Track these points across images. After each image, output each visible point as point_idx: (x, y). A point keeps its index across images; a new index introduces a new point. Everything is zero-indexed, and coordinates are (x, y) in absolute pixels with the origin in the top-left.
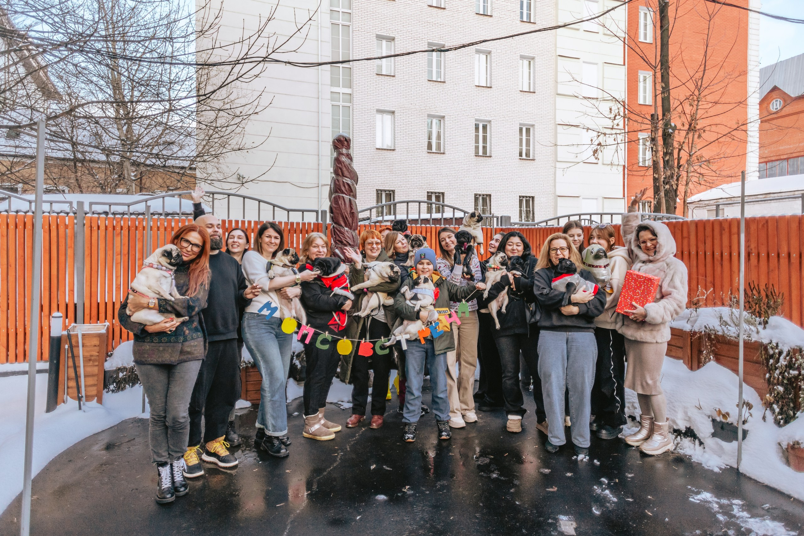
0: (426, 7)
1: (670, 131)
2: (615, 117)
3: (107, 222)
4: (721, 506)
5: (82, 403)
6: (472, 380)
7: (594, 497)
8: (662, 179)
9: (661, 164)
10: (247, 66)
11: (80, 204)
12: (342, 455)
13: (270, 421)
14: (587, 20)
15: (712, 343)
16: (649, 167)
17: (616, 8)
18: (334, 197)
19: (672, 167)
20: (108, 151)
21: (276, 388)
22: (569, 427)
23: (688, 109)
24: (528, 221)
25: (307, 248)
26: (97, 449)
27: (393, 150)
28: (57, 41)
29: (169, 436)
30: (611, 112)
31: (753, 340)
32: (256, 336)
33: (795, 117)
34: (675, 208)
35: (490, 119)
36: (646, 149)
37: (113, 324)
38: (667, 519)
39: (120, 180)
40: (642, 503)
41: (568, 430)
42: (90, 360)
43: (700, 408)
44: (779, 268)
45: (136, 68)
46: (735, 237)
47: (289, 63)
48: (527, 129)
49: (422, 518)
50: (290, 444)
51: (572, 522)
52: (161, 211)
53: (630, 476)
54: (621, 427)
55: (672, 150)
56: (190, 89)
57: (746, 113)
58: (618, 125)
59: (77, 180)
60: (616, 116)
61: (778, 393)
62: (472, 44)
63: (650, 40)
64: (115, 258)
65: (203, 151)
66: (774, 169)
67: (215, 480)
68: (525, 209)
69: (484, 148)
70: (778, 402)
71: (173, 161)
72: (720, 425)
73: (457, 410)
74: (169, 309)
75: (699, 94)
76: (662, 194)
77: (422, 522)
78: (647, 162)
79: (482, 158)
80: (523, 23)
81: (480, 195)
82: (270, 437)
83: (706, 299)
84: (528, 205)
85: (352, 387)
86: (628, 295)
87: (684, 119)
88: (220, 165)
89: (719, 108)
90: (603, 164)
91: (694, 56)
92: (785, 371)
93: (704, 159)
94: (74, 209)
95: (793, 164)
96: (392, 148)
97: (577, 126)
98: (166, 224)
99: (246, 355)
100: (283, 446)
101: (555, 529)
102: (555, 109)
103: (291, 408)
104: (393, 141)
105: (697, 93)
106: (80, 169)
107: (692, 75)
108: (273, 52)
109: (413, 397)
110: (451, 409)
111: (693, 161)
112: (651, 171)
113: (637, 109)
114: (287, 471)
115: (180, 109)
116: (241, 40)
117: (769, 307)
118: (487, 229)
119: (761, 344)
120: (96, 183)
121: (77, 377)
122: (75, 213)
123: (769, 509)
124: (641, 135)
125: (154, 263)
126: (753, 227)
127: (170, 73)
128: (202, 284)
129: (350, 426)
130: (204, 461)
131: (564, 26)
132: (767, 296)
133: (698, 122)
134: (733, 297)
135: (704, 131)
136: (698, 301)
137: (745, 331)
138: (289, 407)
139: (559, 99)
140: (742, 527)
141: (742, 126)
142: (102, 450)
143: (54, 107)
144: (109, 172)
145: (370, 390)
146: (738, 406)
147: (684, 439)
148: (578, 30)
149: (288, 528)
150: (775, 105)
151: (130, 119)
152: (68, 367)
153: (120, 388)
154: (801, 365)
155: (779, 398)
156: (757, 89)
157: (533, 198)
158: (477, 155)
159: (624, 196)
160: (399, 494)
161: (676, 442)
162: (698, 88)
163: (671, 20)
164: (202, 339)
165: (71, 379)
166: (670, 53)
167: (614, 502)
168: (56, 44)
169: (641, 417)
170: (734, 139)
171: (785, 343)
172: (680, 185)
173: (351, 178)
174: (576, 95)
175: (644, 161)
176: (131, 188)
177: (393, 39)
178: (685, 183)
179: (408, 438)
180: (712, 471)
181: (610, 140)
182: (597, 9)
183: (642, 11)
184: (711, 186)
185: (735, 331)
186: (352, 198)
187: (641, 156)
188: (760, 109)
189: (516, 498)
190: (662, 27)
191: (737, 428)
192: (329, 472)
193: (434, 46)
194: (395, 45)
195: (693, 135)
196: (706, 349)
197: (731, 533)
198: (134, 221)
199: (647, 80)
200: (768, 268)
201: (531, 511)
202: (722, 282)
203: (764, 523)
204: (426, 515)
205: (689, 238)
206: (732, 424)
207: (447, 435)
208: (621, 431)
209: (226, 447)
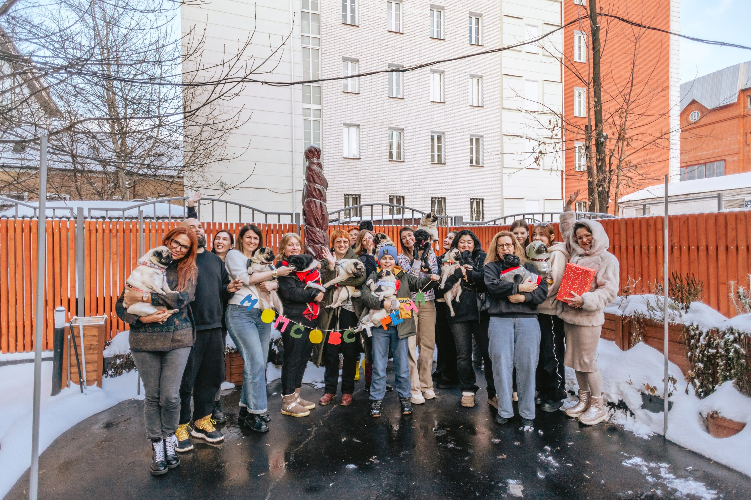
0: (386, 32)
1: (602, 140)
3: (104, 225)
4: (650, 469)
5: (83, 387)
6: (430, 362)
7: (539, 463)
8: (596, 183)
9: (595, 169)
10: (228, 86)
11: (80, 210)
12: (316, 430)
13: (252, 401)
14: (529, 43)
15: (640, 326)
16: (584, 172)
17: (553, 32)
18: (307, 202)
19: (604, 172)
20: (104, 163)
21: (257, 371)
22: (517, 402)
23: (618, 120)
24: (478, 220)
25: (283, 246)
26: (97, 428)
27: (359, 159)
28: (58, 65)
29: (162, 415)
30: (550, 124)
31: (677, 323)
32: (239, 325)
33: (711, 127)
34: (607, 207)
35: (444, 131)
36: (581, 156)
37: (111, 316)
38: (603, 482)
39: (115, 188)
40: (580, 468)
41: (515, 405)
42: (90, 349)
43: (631, 383)
44: (698, 259)
45: (128, 88)
46: (659, 233)
47: (266, 83)
48: (476, 139)
49: (387, 484)
50: (270, 421)
51: (520, 486)
52: (152, 216)
53: (570, 444)
54: (562, 401)
55: (604, 157)
56: (178, 106)
57: (668, 124)
58: (556, 135)
59: (77, 188)
60: (554, 127)
61: (699, 369)
62: (428, 65)
63: (583, 60)
64: (111, 258)
65: (190, 162)
66: (693, 172)
67: (203, 454)
68: (476, 210)
69: (439, 156)
70: (699, 377)
71: (163, 171)
72: (649, 399)
73: (417, 388)
74: (161, 302)
75: (628, 108)
76: (596, 195)
77: (388, 488)
78: (582, 167)
79: (437, 165)
80: (472, 46)
81: (436, 198)
82: (252, 416)
83: (635, 288)
84: (478, 207)
85: (324, 369)
86: (568, 284)
87: (614, 129)
88: (205, 174)
89: (645, 120)
90: (544, 170)
91: (623, 73)
92: (705, 350)
93: (632, 165)
94: (74, 215)
95: (710, 168)
96: (358, 157)
97: (520, 136)
98: (157, 226)
99: (229, 343)
100: (263, 423)
101: (505, 492)
102: (501, 121)
103: (271, 389)
104: (358, 151)
105: (625, 106)
106: (80, 178)
107: (621, 91)
108: (251, 73)
109: (378, 378)
110: (412, 388)
111: (623, 166)
112: (586, 176)
113: (573, 121)
114: (268, 444)
115: (168, 125)
116: (222, 63)
117: (690, 294)
118: (442, 228)
119: (684, 327)
120: (94, 191)
121: (79, 364)
122: (75, 218)
123: (692, 471)
124: (577, 144)
125: (147, 262)
126: (676, 224)
127: (159, 93)
128: (189, 280)
129: (323, 403)
130: (194, 437)
131: (508, 48)
132: (688, 284)
133: (627, 131)
134: (658, 285)
135: (632, 140)
136: (628, 289)
137: (670, 315)
138: (269, 388)
139: (504, 113)
140: (668, 487)
141: (665, 135)
142: (102, 428)
143: (56, 124)
144: (106, 181)
145: (340, 372)
146: (664, 381)
147: (617, 411)
148: (520, 51)
149: (269, 495)
150: (694, 116)
151: (124, 134)
152: (71, 355)
154: (718, 344)
155: (700, 374)
156: (678, 102)
157: (483, 200)
158: (433, 163)
159: (562, 198)
160: (367, 464)
161: (610, 413)
162: (627, 102)
163: (602, 43)
164: (191, 328)
165: (74, 366)
166: (601, 71)
167: (556, 467)
168: (56, 68)
169: (579, 392)
170: (658, 147)
171: (705, 325)
172: (611, 187)
173: (322, 185)
174: (519, 109)
175: (580, 166)
176: (125, 195)
177: (357, 61)
178: (616, 185)
179: (375, 414)
180: (642, 438)
181: (550, 149)
182: (537, 33)
183: (577, 34)
184: (638, 187)
185: (661, 315)
186: (322, 202)
187: (577, 162)
188: (681, 120)
189: (470, 465)
190: (594, 48)
191: (663, 401)
192: (304, 445)
193: (394, 67)
194: (359, 66)
195: (623, 143)
196: (636, 331)
197: (659, 492)
198: (128, 224)
199: (582, 95)
200: (689, 259)
201: (484, 476)
202: (649, 273)
203: (687, 483)
204: (391, 482)
205: (620, 234)
206: (659, 396)
207: (409, 411)
208: (562, 404)
209: (213, 425)
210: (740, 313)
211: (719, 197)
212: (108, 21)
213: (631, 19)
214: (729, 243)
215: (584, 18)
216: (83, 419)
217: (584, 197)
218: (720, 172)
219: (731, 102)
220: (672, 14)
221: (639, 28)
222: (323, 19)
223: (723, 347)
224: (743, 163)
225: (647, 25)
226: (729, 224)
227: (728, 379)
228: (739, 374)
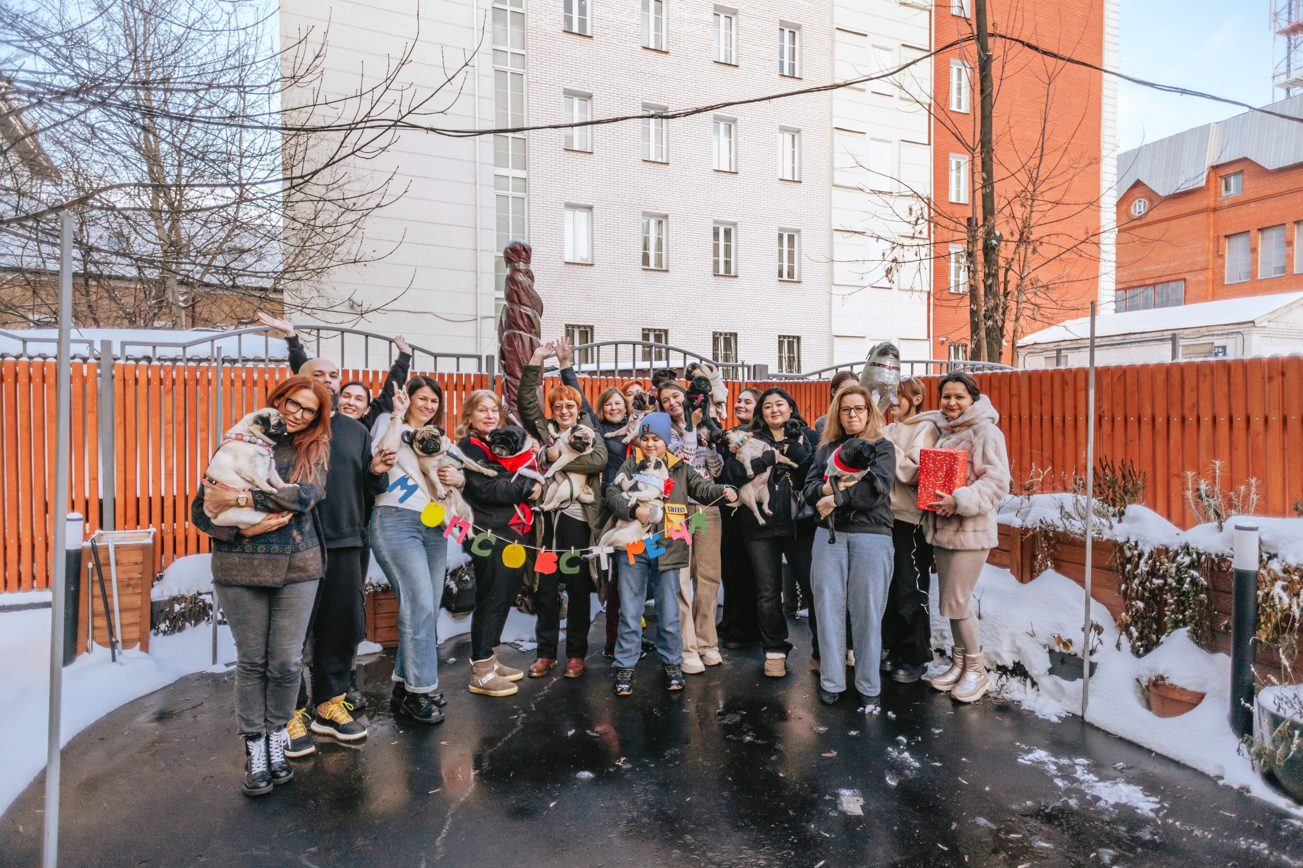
0: (640, 49)
1: (994, 242)
2: (916, 221)
3: (150, 372)
4: (1060, 768)
5: (116, 651)
6: (714, 605)
7: (888, 761)
8: (983, 312)
9: (982, 291)
10: (370, 134)
11: (107, 345)
12: (524, 718)
13: (412, 671)
14: (877, 78)
15: (1049, 544)
16: (963, 295)
17: (918, 61)
18: (507, 336)
19: (996, 295)
20: (140, 261)
21: (421, 620)
23: (1019, 211)
24: (791, 372)
25: (469, 412)
26: (143, 720)
27: (591, 265)
28: (59, 87)
29: (268, 693)
30: (911, 214)
31: (1105, 538)
33: (1164, 225)
34: (1001, 354)
35: (736, 220)
36: (960, 268)
37: (162, 531)
38: (987, 789)
39: (161, 308)
40: (952, 768)
42: (128, 585)
43: (1033, 635)
44: (1139, 437)
45: (184, 131)
46: (1081, 395)
47: (433, 130)
48: (789, 236)
49: (645, 802)
50: (445, 704)
51: (858, 798)
52: (235, 356)
53: (937, 731)
54: (926, 664)
55: (997, 271)
56: (273, 166)
57: (1098, 218)
58: (921, 232)
59: (90, 306)
60: (918, 219)
61: (1137, 611)
62: (712, 108)
63: (965, 108)
64: (163, 428)
65: (294, 264)
66: (1135, 298)
67: (332, 761)
68: (787, 355)
69: (727, 263)
70: (1136, 623)
71: (246, 278)
72: (1060, 658)
73: (692, 647)
74: (271, 505)
75: (1035, 190)
76: (983, 333)
77: (646, 807)
78: (961, 287)
79: (724, 278)
80: (783, 78)
81: (721, 334)
82: (415, 697)
83: (1042, 483)
84: (791, 349)
85: (534, 619)
86: (929, 482)
87: (1012, 225)
88: (322, 286)
89: (1062, 211)
90: (899, 290)
91: (1028, 133)
92: (1147, 580)
93: (1040, 284)
94: (96, 353)
95: (1162, 293)
96: (589, 262)
97: (863, 233)
98: (244, 375)
99: (375, 574)
100: (434, 707)
101: (835, 808)
102: (831, 207)
103: (444, 652)
104: (590, 252)
105: (1031, 188)
106: (94, 289)
107: (1024, 162)
108: (410, 113)
109: (627, 630)
111: (1026, 286)
112: (967, 301)
113: (948, 210)
114: (443, 743)
115: (263, 198)
116: (359, 94)
117: (1126, 492)
118: (734, 383)
119: (1115, 544)
120: (121, 313)
121: (108, 612)
122: (98, 359)
123: (1123, 768)
124: (954, 248)
125: (244, 434)
126: (1106, 380)
127: (240, 141)
128: (317, 464)
129: (535, 674)
130: (315, 733)
131: (845, 85)
132: (1124, 477)
133: (1032, 229)
134: (1078, 478)
135: (1041, 243)
136: (1032, 485)
137: (1095, 526)
138: (441, 651)
139: (836, 192)
140: (1087, 794)
141: (1093, 236)
142: (152, 721)
143: (48, 192)
144: (142, 295)
146: (1083, 629)
147: (1011, 679)
148: (863, 90)
149: (448, 823)
150: (1139, 207)
151: (176, 212)
152: (93, 597)
153: (176, 625)
154: (1167, 571)
155: (1138, 618)
156: (1114, 184)
157: (798, 338)
158: (716, 274)
159: (929, 337)
160: (611, 770)
161: (1000, 683)
162: (1033, 181)
163: (996, 82)
164: (318, 548)
165: (99, 615)
166: (993, 129)
167: (916, 769)
168: (57, 92)
170: (1081, 256)
171: (1147, 542)
172: (1007, 321)
173: (533, 307)
174: (861, 187)
175: (957, 285)
176: (178, 320)
177: (590, 97)
178: (1014, 317)
179: (622, 690)
180: (1048, 721)
181: (910, 255)
182: (891, 62)
183: (955, 66)
184: (1050, 322)
185: (1081, 526)
186: (534, 338)
187: (952, 278)
188: (1118, 213)
189: (779, 767)
190: (982, 91)
191: (1082, 661)
192: (506, 742)
193: (652, 109)
194: (592, 106)
195: (1026, 249)
196: (1042, 551)
197: (1073, 802)
198: (192, 370)
199: (962, 168)
200: (1126, 437)
201: (801, 785)
202: (1064, 458)
203: (1116, 787)
204: (651, 797)
205: (1020, 397)
206: (1076, 655)
207: (678, 685)
208: (925, 670)
209: (349, 711)
210: (1201, 523)
211: (1174, 339)
212: (147, 9)
213: (1042, 46)
214: (1186, 412)
215: (968, 39)
216: (117, 706)
217: (964, 336)
218: (1177, 299)
219: (1196, 186)
220: (1107, 37)
221: (1055, 59)
222: (530, 21)
223: (1173, 575)
224: (1213, 285)
225: (1068, 55)
226: (1186, 382)
227: (1181, 625)
228: (1197, 618)
